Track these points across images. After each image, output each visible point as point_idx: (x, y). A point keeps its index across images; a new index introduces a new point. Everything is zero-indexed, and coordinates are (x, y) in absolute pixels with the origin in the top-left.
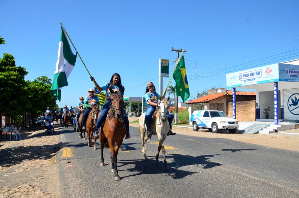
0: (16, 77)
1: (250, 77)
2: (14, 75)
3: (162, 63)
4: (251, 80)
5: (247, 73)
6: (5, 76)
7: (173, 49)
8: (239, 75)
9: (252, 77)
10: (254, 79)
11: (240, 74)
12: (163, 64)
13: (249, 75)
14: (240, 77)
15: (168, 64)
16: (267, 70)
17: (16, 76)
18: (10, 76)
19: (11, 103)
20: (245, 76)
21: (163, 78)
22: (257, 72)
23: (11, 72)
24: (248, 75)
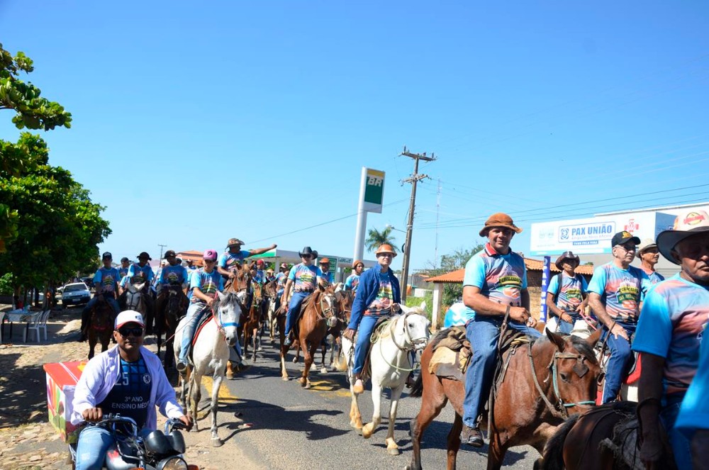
0: (51, 192)
1: (587, 237)
2: (48, 187)
3: (368, 179)
4: (589, 242)
5: (581, 227)
6: (27, 187)
7: (406, 152)
8: (563, 228)
9: (592, 237)
10: (597, 241)
11: (565, 228)
12: (370, 180)
13: (586, 231)
14: (565, 233)
15: (382, 181)
16: (629, 225)
17: (51, 189)
18: (36, 188)
19: (36, 252)
20: (575, 234)
21: (368, 213)
22: (604, 227)
23: (40, 179)
24: (583, 230)
